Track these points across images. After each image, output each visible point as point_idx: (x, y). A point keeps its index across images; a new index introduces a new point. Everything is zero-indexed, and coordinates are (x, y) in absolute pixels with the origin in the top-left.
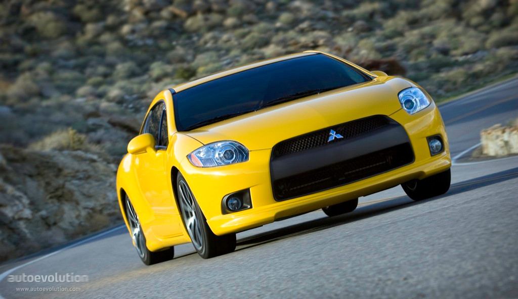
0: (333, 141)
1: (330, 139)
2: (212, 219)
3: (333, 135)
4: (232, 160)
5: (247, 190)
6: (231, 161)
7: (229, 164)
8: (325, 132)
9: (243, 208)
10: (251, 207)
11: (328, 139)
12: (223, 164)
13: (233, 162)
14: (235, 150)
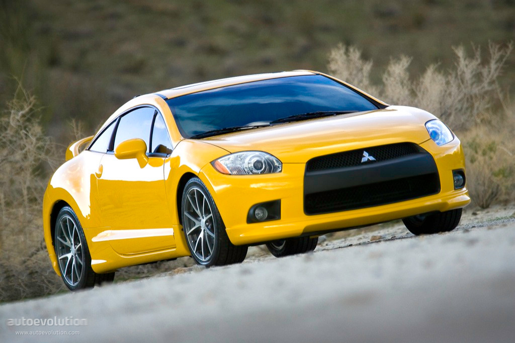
1: (364, 160)
3: (366, 157)
4: (261, 171)
5: (279, 202)
6: (259, 171)
7: (258, 174)
8: (359, 153)
9: (269, 218)
10: (280, 218)
11: (361, 160)
12: (251, 173)
13: (261, 173)
14: (265, 162)
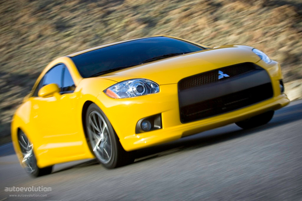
0: (222, 79)
1: (220, 78)
2: (126, 138)
3: (222, 75)
5: (159, 115)
7: (140, 95)
9: (153, 129)
10: (162, 128)
11: (218, 77)
13: (143, 94)
14: (144, 86)
